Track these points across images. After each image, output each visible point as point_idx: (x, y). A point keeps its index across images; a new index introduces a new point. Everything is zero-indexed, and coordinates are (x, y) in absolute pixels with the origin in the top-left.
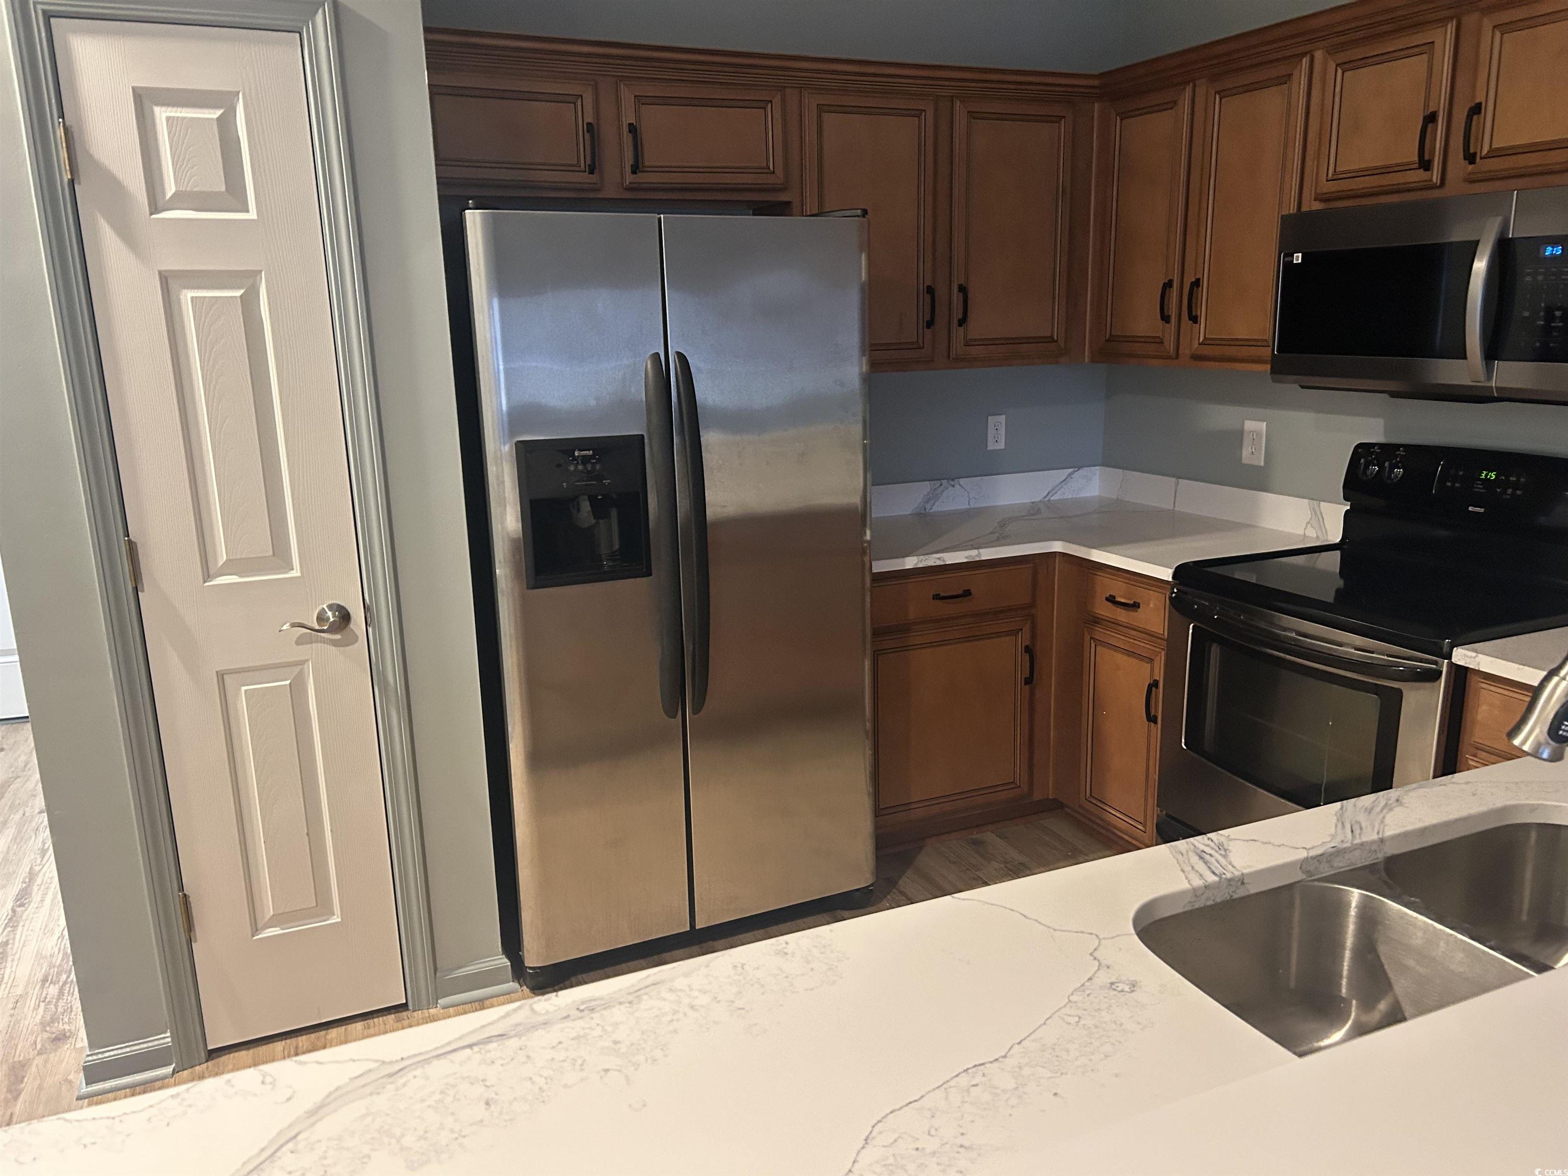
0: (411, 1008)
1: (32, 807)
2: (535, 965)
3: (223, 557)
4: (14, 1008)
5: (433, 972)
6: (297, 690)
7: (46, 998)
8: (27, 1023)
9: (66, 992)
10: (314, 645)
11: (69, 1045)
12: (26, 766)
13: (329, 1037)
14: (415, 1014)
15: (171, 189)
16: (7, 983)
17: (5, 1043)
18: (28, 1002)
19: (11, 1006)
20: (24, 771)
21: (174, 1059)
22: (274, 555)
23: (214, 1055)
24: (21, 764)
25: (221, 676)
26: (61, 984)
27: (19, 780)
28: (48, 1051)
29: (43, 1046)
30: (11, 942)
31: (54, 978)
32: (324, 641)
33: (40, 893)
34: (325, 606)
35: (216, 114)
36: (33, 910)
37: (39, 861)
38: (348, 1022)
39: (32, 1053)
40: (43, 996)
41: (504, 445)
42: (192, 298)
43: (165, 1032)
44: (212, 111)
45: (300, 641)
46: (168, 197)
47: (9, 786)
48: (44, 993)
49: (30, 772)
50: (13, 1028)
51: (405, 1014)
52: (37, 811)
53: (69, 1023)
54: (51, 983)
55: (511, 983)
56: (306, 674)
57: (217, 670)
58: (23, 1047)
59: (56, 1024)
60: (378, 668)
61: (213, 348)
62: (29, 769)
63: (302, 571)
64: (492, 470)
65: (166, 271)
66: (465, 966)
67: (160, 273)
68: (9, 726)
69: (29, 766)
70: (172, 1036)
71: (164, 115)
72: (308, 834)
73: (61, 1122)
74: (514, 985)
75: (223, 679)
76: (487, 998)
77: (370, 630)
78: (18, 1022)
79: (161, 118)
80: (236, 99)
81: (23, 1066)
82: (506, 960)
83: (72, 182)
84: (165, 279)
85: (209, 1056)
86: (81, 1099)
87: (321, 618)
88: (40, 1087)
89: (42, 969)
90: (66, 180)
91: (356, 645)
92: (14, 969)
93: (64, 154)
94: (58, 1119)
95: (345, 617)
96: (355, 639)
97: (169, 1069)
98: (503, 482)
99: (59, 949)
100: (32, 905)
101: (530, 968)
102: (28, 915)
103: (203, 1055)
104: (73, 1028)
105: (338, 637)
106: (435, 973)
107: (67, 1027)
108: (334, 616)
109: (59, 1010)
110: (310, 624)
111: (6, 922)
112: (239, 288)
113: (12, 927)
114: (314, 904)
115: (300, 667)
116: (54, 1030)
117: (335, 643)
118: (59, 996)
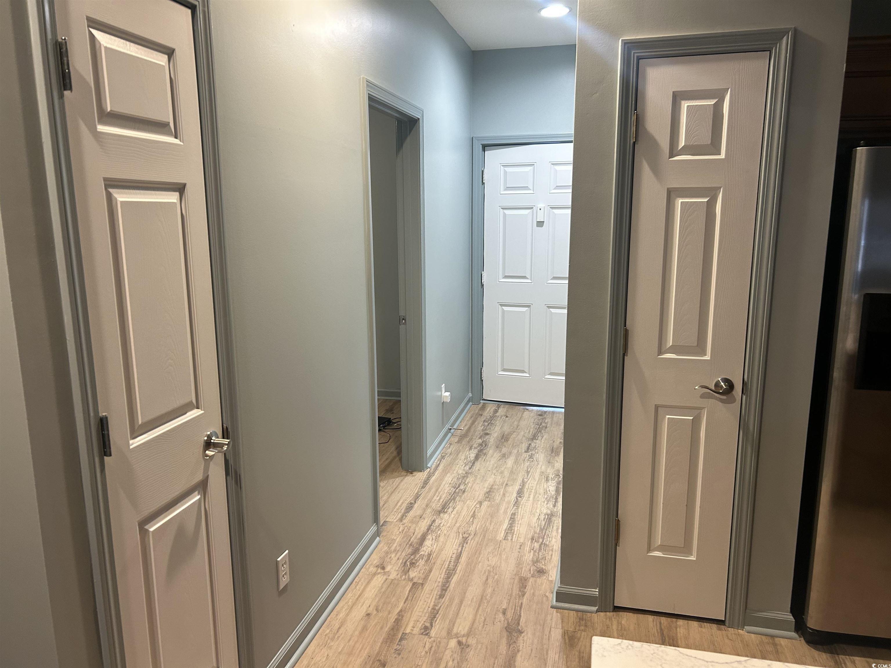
0: (727, 624)
1: (521, 448)
2: (812, 628)
3: (670, 343)
4: (520, 549)
5: (744, 608)
6: (696, 423)
7: (533, 548)
8: (526, 558)
9: (542, 548)
10: (710, 399)
11: (545, 577)
12: (517, 427)
13: (678, 623)
14: (730, 629)
15: (682, 144)
16: (516, 535)
17: (517, 565)
18: (526, 548)
19: (518, 547)
20: (516, 429)
21: (598, 604)
22: (697, 346)
23: (616, 609)
24: (516, 427)
25: (657, 407)
26: (540, 543)
27: (515, 433)
28: (536, 576)
29: (534, 573)
30: (516, 514)
31: (537, 540)
32: (716, 398)
33: (528, 493)
34: (719, 379)
35: (712, 102)
36: (525, 501)
37: (526, 476)
38: (689, 619)
39: (529, 575)
40: (532, 547)
41: (855, 294)
42: (682, 202)
43: (596, 589)
44: (711, 100)
45: (703, 396)
46: (680, 148)
47: (511, 435)
48: (533, 545)
49: (519, 431)
50: (520, 559)
51: (722, 626)
52: (523, 451)
53: (545, 565)
54: (535, 541)
55: (793, 633)
56: (702, 415)
57: (656, 404)
58: (525, 570)
59: (539, 564)
60: (745, 420)
61: (687, 229)
62: (519, 429)
63: (711, 357)
64: (843, 309)
65: (670, 188)
66: (765, 612)
67: (668, 189)
68: (509, 406)
69: (519, 427)
70: (599, 592)
71: (686, 105)
72: (687, 505)
73: (677, 652)
74: (794, 634)
75: (657, 408)
76: (777, 637)
77: (744, 397)
78: (522, 556)
79: (684, 106)
80: (726, 92)
81: (526, 580)
82: (792, 617)
83: (634, 143)
84: (670, 192)
85: (614, 609)
86: (553, 608)
87: (717, 385)
88: (534, 594)
89: (531, 533)
90: (632, 142)
91: (734, 404)
92: (519, 528)
93: (634, 129)
94: (675, 650)
95: (731, 386)
96: (734, 401)
97: (595, 609)
98: (849, 318)
99: (538, 525)
100: (525, 498)
101: (810, 629)
102: (523, 503)
103: (612, 607)
104: (547, 569)
105: (724, 397)
106: (746, 610)
107: (544, 567)
108: (725, 384)
109: (540, 556)
110: (710, 387)
111: (514, 503)
112: (707, 197)
113: (517, 507)
114: (683, 546)
115: (699, 411)
116: (538, 567)
117: (722, 401)
118: (539, 549)
